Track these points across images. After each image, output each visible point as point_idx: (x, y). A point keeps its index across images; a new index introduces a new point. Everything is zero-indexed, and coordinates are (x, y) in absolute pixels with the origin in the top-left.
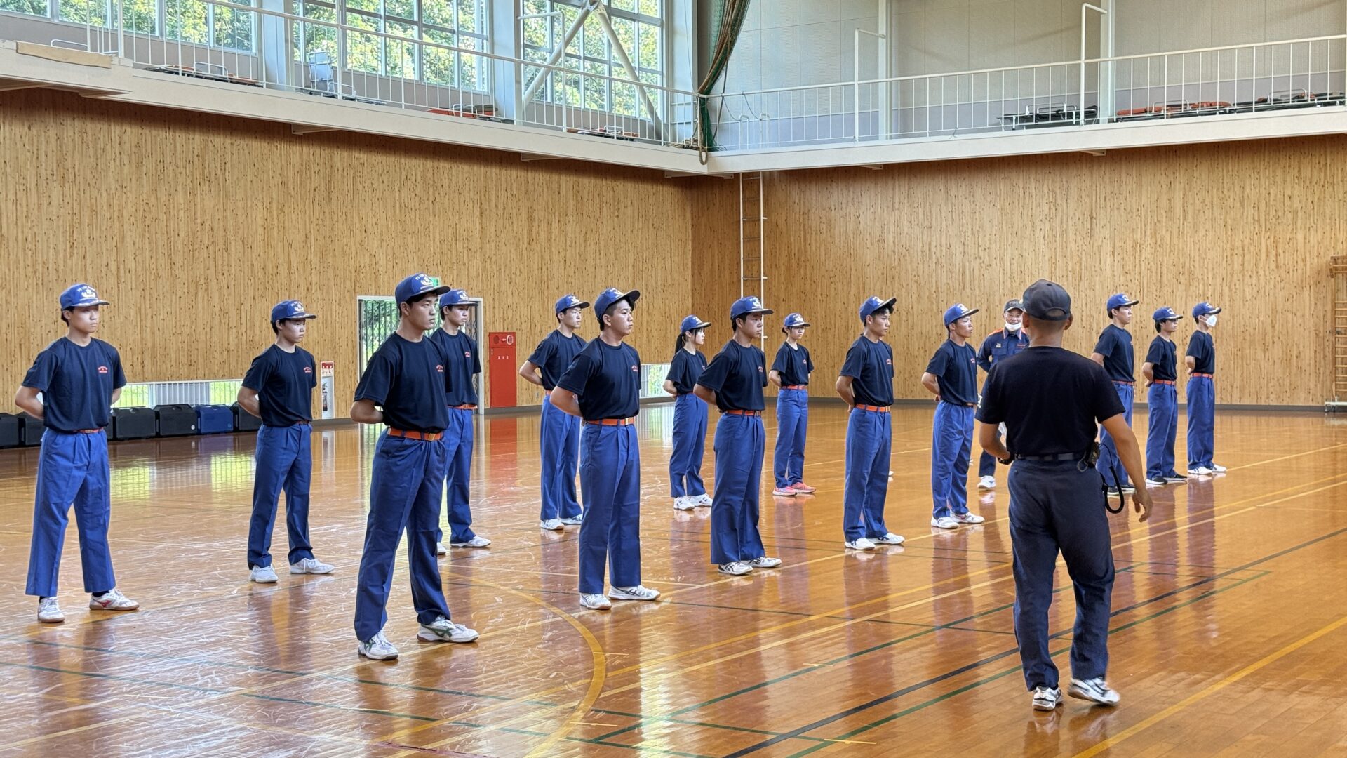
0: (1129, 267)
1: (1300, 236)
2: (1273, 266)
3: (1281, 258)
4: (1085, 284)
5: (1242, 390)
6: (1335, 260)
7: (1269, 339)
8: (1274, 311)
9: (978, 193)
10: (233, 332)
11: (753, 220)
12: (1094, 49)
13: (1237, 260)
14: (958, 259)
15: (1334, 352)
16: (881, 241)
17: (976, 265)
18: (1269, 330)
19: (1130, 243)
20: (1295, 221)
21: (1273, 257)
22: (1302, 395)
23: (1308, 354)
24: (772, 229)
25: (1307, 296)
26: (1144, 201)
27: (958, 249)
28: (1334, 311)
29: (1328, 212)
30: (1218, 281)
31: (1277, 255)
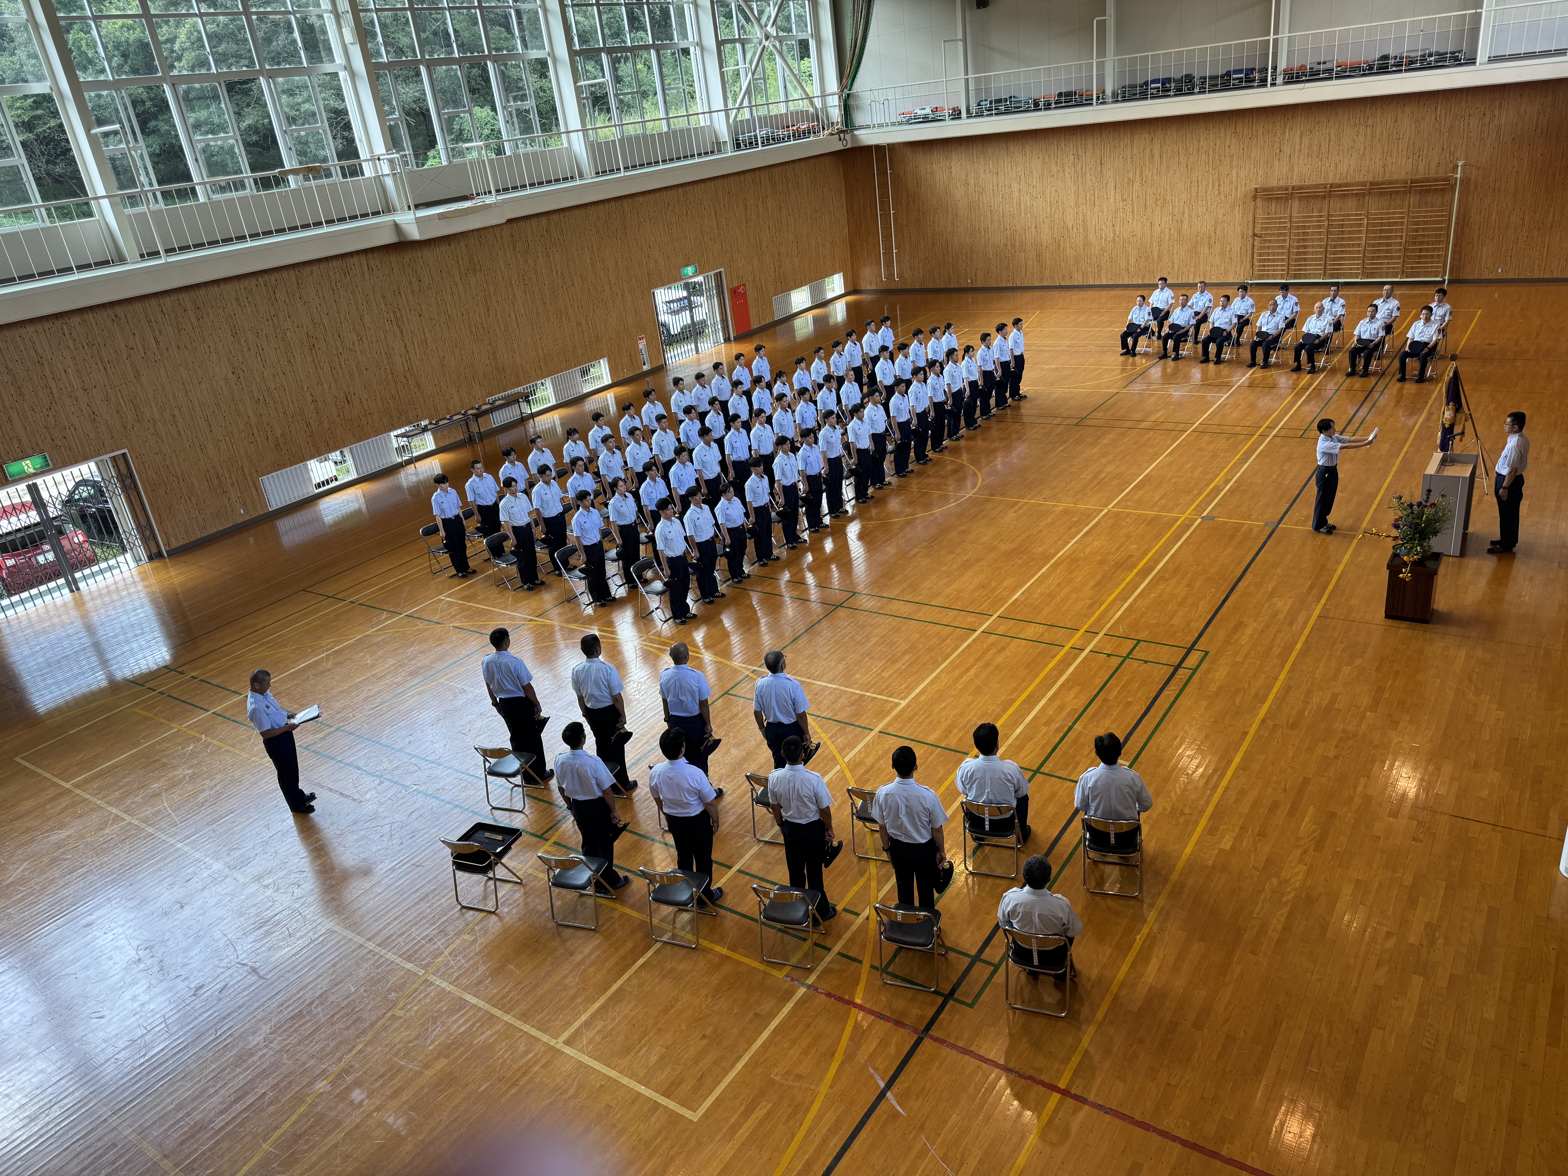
0: (1125, 196)
1: (1234, 173)
2: (1216, 192)
3: (1222, 188)
4: (1097, 209)
5: (1195, 274)
6: (1256, 189)
7: (1212, 241)
8: (1216, 222)
9: (1028, 148)
10: (586, 334)
11: (883, 173)
12: (1102, 52)
13: (1194, 189)
14: (1016, 195)
15: (1253, 246)
16: (967, 184)
17: (1028, 198)
18: (1213, 235)
19: (1126, 180)
20: (1231, 162)
21: (1216, 187)
22: (1232, 275)
23: (1236, 249)
24: (895, 177)
25: (1238, 213)
26: (1135, 151)
27: (1015, 187)
28: (1254, 222)
29: (1253, 156)
30: (1182, 204)
31: (1219, 186)
